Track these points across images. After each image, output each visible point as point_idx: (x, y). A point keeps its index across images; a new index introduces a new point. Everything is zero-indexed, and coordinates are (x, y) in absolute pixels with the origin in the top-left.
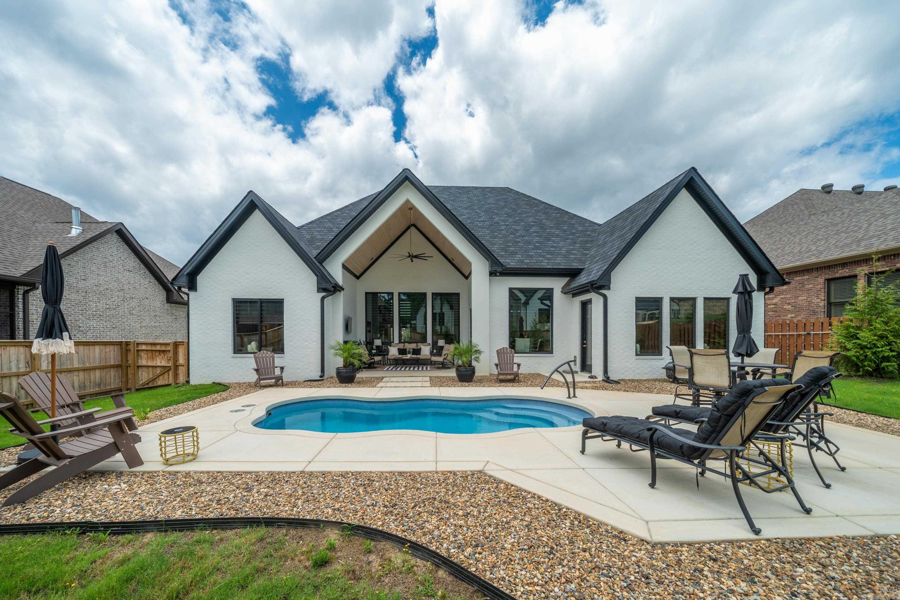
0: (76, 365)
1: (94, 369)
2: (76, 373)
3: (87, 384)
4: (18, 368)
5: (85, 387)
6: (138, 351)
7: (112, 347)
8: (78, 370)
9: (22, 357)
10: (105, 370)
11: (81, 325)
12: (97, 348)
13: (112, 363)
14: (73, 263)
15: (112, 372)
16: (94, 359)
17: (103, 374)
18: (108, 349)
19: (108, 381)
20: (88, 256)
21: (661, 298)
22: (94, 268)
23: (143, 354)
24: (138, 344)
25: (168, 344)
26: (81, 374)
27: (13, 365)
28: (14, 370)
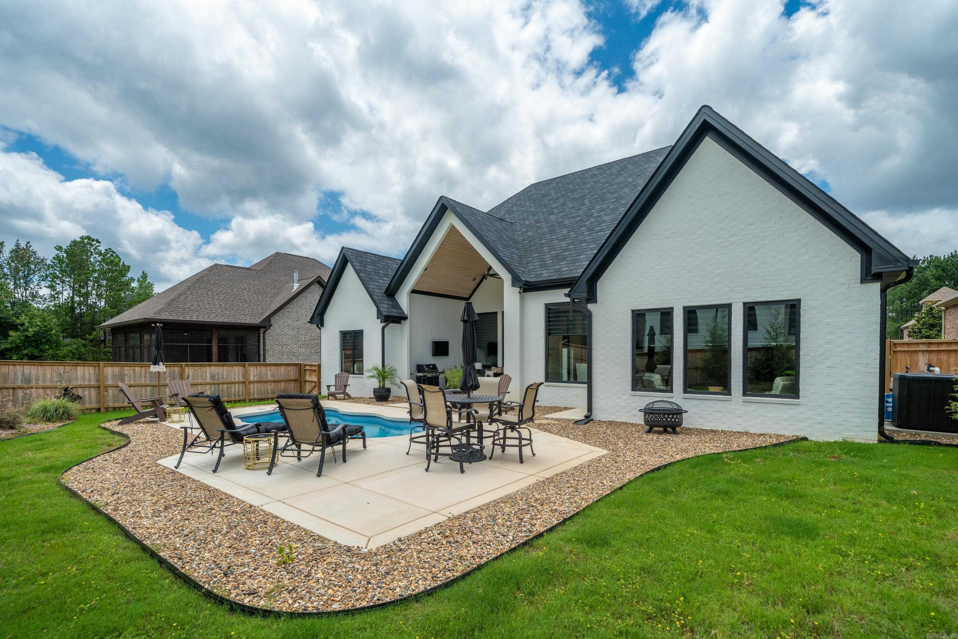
0: (270, 379)
1: (280, 381)
2: (269, 383)
3: (276, 390)
4: (239, 379)
5: (275, 392)
6: (305, 370)
7: (292, 367)
8: (271, 381)
9: (241, 372)
10: (288, 383)
11: (295, 351)
12: (283, 368)
13: (292, 378)
14: (291, 310)
15: (292, 384)
16: (281, 374)
17: (287, 385)
18: (290, 368)
19: (289, 389)
20: (299, 304)
21: (672, 309)
22: (303, 312)
23: (307, 372)
24: (305, 365)
25: (315, 366)
26: (273, 384)
27: (236, 376)
28: (237, 380)
